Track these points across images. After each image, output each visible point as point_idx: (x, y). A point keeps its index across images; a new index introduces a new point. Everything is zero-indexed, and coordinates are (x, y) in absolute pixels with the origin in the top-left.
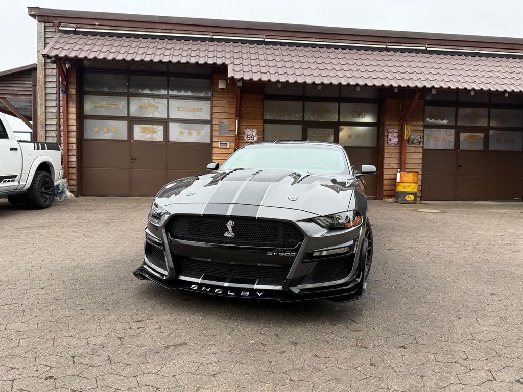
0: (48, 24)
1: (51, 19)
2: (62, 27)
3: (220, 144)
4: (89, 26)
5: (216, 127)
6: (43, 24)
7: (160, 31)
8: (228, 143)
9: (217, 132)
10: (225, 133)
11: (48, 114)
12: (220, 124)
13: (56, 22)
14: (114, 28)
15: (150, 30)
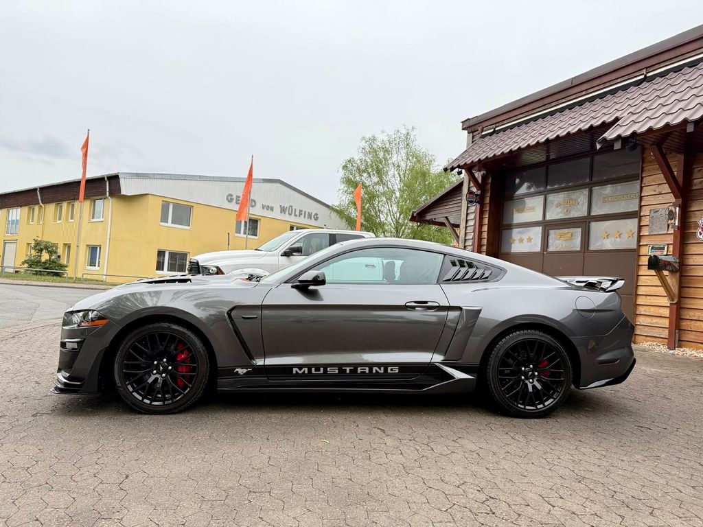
0: (475, 134)
1: (476, 127)
2: (485, 131)
3: (652, 249)
4: (505, 122)
5: (645, 221)
6: (471, 134)
7: (574, 97)
8: (666, 247)
9: (647, 228)
10: (661, 228)
11: (468, 228)
12: (652, 214)
13: (480, 128)
14: (527, 114)
15: (563, 101)
